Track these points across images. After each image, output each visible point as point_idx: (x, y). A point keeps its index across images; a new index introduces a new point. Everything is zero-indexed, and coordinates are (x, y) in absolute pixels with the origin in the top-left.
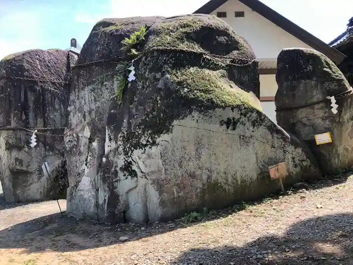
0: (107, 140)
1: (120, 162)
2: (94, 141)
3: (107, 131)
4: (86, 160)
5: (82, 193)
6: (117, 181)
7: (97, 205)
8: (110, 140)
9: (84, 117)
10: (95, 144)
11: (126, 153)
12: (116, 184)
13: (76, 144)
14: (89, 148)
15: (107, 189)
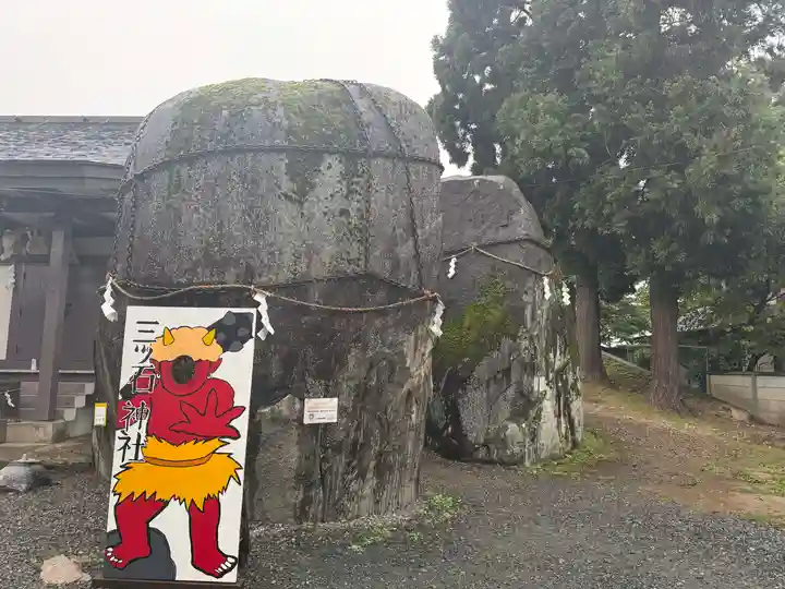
0: (558, 352)
4: (547, 376)
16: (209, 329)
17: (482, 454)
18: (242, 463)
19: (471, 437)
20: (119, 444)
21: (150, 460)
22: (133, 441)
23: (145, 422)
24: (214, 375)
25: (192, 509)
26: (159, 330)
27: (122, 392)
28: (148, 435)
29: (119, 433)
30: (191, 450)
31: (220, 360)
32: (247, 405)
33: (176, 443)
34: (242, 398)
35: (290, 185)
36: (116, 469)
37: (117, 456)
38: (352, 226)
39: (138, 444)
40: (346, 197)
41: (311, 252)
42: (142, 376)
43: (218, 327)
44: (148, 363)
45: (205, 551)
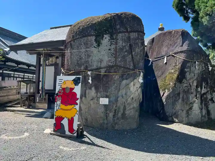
0: (203, 88)
1: (209, 97)
2: (199, 88)
3: (203, 84)
4: (196, 96)
5: (195, 112)
6: (209, 105)
7: (202, 116)
8: (205, 88)
9: (195, 75)
10: (199, 89)
11: (211, 94)
12: (209, 106)
13: (190, 88)
14: (196, 90)
15: (206, 108)
16: (72, 81)
17: (170, 119)
18: (78, 110)
19: (167, 114)
20: (56, 105)
21: (61, 109)
22: (58, 105)
23: (60, 101)
24: (73, 91)
25: (69, 120)
26: (63, 81)
27: (56, 94)
28: (61, 104)
29: (56, 103)
31: (74, 88)
32: (79, 98)
33: (66, 105)
34: (78, 96)
35: (95, 44)
36: (55, 110)
37: (55, 108)
38: (112, 53)
39: (59, 105)
40: (110, 46)
41: (101, 61)
42: (60, 91)
43: (74, 80)
44: (61, 88)
45: (71, 129)
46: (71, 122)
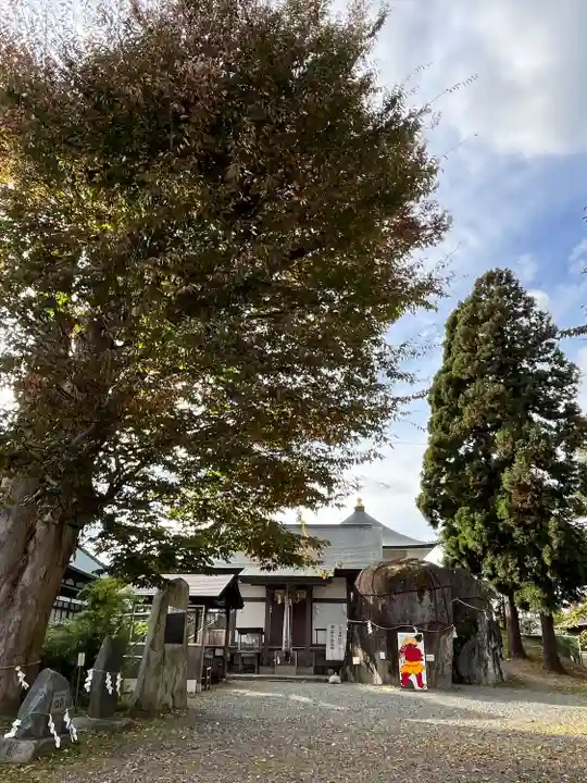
0: (493, 641)
1: (499, 653)
4: (489, 651)
5: (490, 672)
7: (496, 676)
10: (490, 643)
11: (500, 650)
12: (500, 664)
14: (488, 645)
15: (498, 667)
17: (467, 681)
30: (415, 663)
35: (418, 599)
38: (433, 609)
40: (431, 602)
41: (423, 616)
43: (416, 637)
45: (420, 683)
46: (419, 677)
